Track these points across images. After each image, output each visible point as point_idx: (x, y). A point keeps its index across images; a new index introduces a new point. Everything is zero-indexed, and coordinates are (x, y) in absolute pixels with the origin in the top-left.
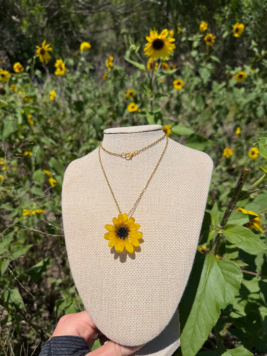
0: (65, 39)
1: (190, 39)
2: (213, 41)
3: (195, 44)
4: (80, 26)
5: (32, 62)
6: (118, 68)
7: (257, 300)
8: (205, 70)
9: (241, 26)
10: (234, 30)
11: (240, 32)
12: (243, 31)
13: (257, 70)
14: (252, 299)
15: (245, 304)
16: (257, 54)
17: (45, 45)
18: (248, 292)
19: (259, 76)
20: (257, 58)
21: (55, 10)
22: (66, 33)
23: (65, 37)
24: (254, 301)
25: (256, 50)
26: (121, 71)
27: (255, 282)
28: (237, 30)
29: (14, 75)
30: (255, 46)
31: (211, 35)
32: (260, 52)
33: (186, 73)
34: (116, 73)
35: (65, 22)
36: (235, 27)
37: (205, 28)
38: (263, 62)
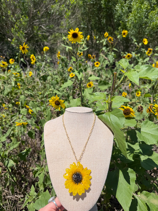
0: (37, 48)
1: (101, 42)
2: (112, 40)
3: (104, 44)
4: (45, 41)
5: (19, 54)
6: (63, 57)
7: (138, 153)
8: (111, 56)
9: (126, 32)
10: (122, 34)
11: (126, 35)
12: (127, 34)
13: (139, 55)
14: (136, 153)
15: (132, 156)
16: (137, 46)
17: (25, 45)
18: (134, 150)
19: (141, 57)
20: (138, 47)
21: (31, 34)
22: (37, 45)
23: (37, 47)
24: (137, 153)
25: (136, 43)
26: (65, 59)
27: (137, 145)
28: (124, 34)
29: (10, 64)
30: (135, 42)
31: (111, 37)
32: (138, 44)
33: (101, 60)
34: (63, 60)
35: (37, 39)
36: (123, 32)
37: (107, 35)
38: (141, 50)
